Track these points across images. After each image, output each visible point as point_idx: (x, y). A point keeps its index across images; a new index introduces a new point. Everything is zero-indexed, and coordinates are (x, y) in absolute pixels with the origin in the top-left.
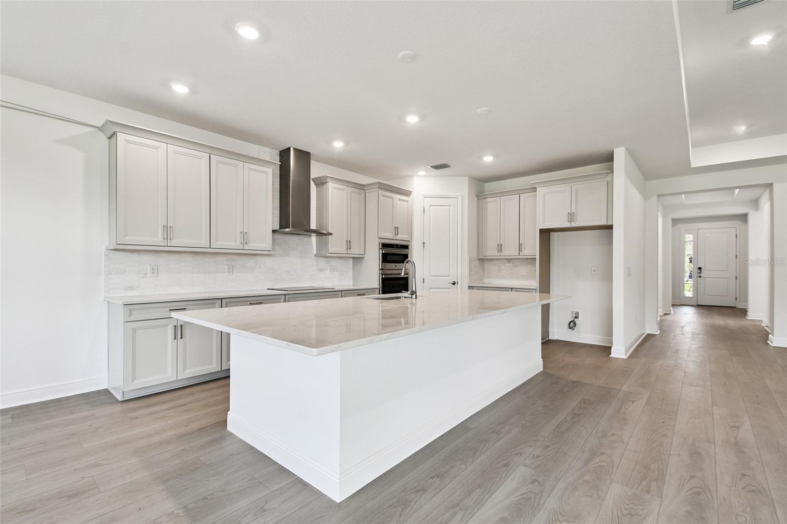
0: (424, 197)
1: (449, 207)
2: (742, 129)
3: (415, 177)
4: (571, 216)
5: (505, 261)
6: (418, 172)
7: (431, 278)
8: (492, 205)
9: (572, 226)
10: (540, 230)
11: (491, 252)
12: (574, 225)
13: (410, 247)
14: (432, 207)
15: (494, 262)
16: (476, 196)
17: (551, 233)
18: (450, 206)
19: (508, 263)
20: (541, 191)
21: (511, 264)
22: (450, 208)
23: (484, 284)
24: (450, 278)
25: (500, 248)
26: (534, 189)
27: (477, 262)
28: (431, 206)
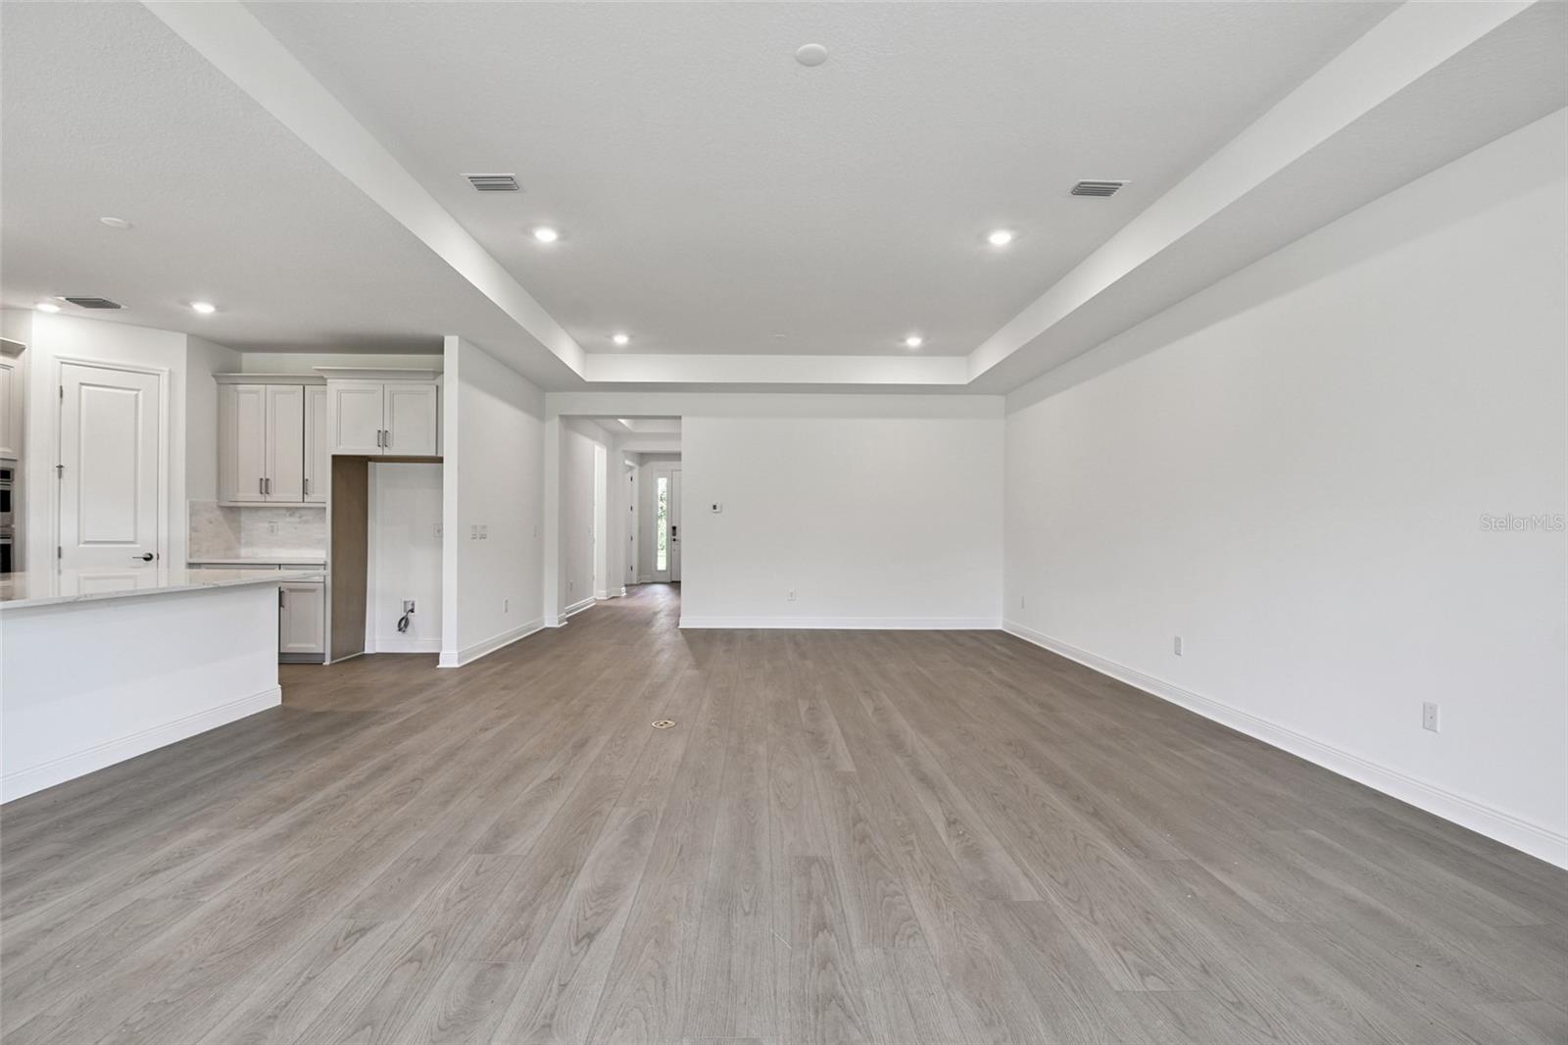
0: (62, 363)
1: (136, 392)
2: (621, 339)
3: (34, 312)
4: (383, 437)
5: (284, 512)
6: (36, 303)
7: (82, 546)
8: (249, 398)
9: (385, 454)
10: (334, 457)
11: (248, 494)
12: (387, 452)
13: (16, 476)
14: (83, 387)
15: (261, 513)
16: (214, 376)
17: (369, 463)
18: (139, 390)
19: (290, 515)
20: (335, 385)
21: (295, 519)
22: (137, 395)
23: (238, 557)
24: (138, 546)
25: (265, 486)
26: (321, 380)
27: (218, 513)
28: (82, 384)
